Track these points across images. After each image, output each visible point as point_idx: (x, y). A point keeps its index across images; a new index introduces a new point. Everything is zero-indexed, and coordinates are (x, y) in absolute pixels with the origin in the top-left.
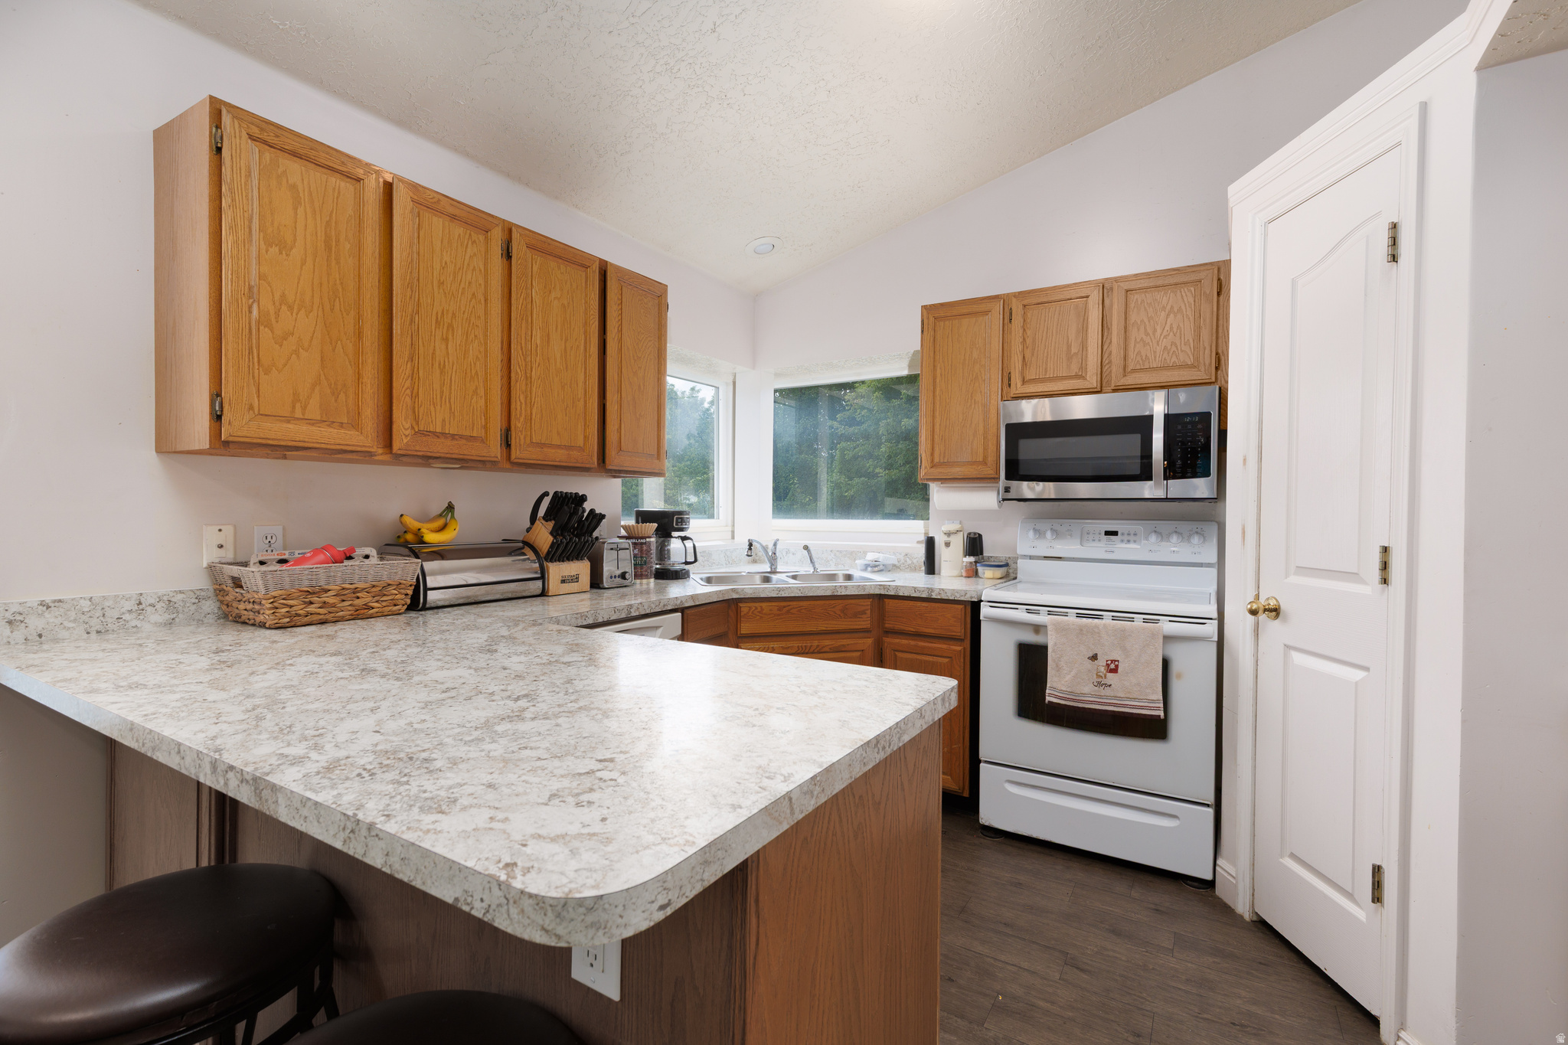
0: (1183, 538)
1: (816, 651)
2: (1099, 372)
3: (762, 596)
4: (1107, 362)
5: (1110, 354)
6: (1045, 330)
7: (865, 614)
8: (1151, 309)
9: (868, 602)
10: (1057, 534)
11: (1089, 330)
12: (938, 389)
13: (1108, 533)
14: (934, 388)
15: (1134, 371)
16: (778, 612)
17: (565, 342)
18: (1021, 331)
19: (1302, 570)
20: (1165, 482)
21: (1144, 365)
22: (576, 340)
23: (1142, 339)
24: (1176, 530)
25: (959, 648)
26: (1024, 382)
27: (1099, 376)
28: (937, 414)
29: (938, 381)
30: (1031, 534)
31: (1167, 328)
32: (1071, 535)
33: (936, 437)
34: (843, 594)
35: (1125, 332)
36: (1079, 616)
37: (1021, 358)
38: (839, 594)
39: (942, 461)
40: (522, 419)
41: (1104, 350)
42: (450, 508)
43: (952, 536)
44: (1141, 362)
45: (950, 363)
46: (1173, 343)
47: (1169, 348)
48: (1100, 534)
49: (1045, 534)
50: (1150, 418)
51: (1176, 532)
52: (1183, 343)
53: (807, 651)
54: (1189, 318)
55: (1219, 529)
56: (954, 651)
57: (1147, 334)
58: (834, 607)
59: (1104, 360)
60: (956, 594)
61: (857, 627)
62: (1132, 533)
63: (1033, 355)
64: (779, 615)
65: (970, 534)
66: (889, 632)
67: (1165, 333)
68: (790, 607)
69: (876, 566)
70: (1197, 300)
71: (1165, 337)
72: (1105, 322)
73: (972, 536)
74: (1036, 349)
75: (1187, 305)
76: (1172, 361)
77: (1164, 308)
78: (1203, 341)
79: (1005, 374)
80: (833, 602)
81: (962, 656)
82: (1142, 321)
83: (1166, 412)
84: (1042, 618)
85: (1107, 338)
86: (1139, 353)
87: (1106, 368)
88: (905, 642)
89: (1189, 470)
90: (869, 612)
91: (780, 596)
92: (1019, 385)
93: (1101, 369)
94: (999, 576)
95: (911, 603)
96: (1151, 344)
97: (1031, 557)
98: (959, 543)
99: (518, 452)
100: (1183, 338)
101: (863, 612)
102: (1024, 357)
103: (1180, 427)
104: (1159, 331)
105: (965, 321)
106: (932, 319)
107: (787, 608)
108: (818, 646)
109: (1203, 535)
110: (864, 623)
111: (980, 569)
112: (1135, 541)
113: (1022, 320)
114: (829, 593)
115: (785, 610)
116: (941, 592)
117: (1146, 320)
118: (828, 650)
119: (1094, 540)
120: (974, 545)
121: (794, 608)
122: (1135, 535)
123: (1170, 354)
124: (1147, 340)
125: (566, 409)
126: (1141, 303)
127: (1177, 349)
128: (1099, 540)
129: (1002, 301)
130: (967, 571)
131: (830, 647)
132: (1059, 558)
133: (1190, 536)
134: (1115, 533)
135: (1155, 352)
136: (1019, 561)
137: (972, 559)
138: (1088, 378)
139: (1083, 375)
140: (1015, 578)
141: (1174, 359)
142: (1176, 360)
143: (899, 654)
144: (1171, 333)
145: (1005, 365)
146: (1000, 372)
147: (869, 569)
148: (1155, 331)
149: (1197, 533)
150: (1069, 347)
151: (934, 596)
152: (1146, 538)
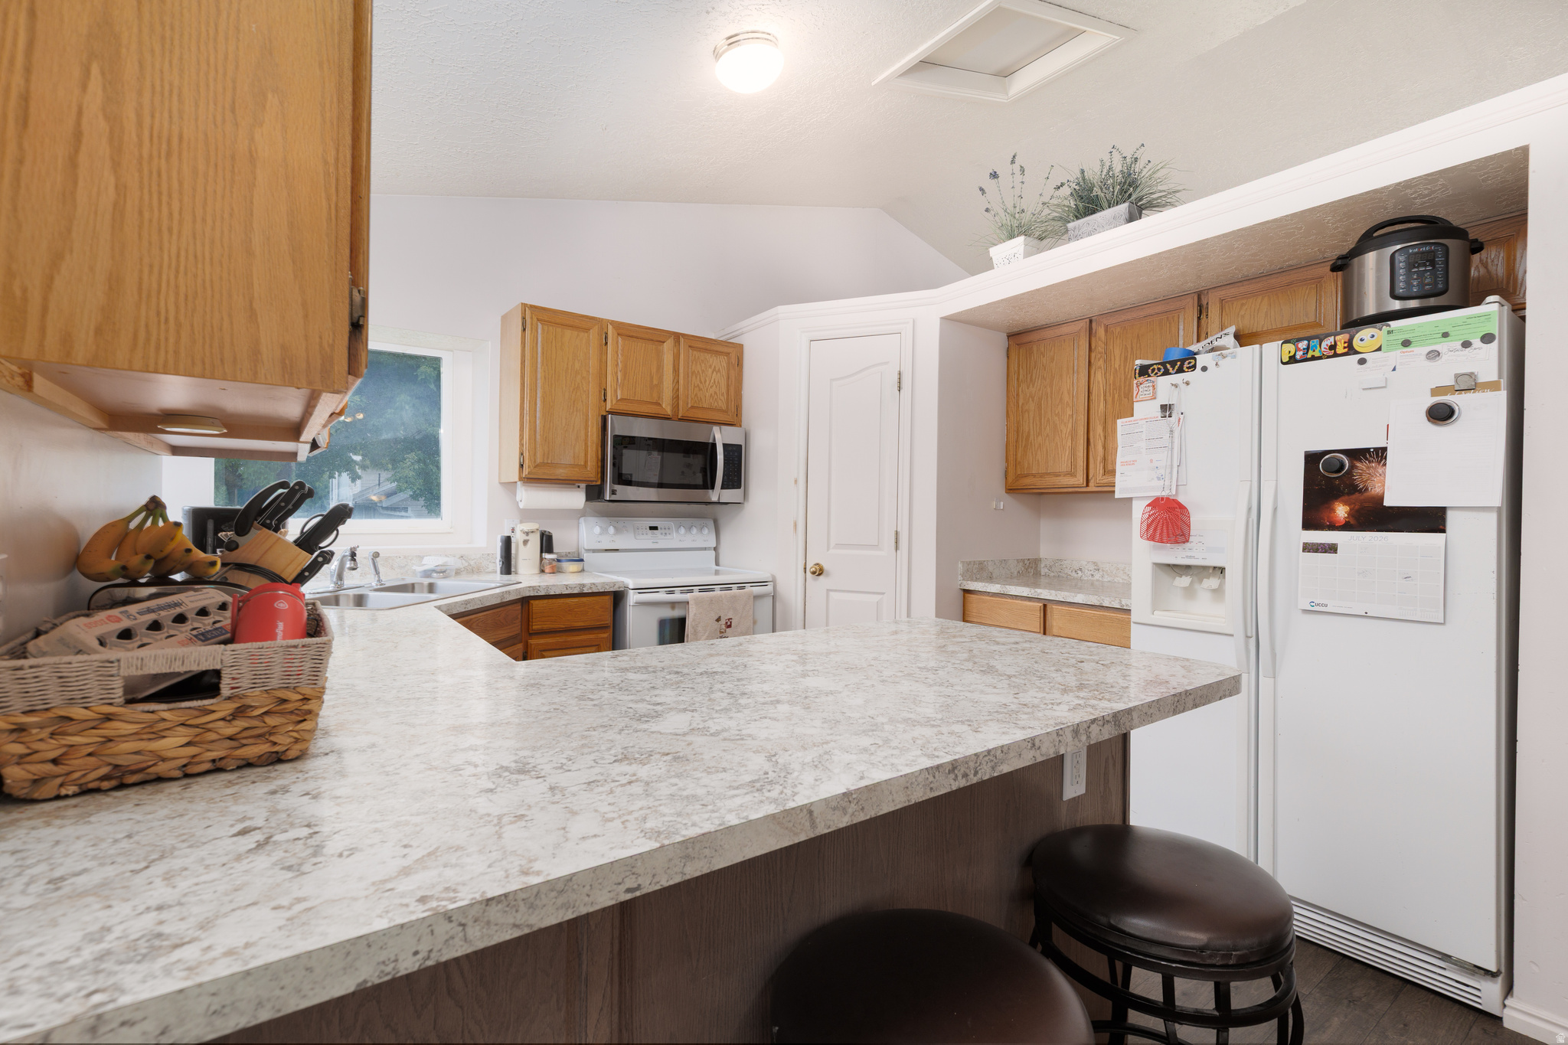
0: (698, 530)
2: (672, 405)
6: (634, 359)
7: (518, 618)
8: (704, 365)
10: (618, 531)
13: (652, 528)
15: (693, 407)
19: (839, 546)
20: (720, 491)
21: (699, 404)
23: (698, 385)
24: (693, 524)
25: (605, 635)
26: (617, 400)
30: (597, 530)
31: (712, 381)
32: (627, 531)
36: (701, 591)
37: (615, 379)
38: (505, 600)
39: (546, 461)
43: (531, 535)
44: (697, 401)
45: (554, 368)
46: (715, 393)
48: (647, 529)
50: (713, 445)
51: (694, 526)
52: (721, 394)
55: (714, 522)
57: (701, 383)
60: (606, 586)
62: (667, 527)
65: (542, 532)
66: (534, 634)
67: (711, 384)
73: (546, 534)
74: (628, 374)
77: (710, 367)
82: (698, 372)
83: (722, 442)
84: (677, 596)
86: (696, 395)
88: (551, 640)
89: (731, 483)
92: (614, 401)
95: (561, 601)
96: (703, 390)
97: (594, 551)
98: (535, 541)
100: (721, 391)
102: (617, 379)
103: (729, 453)
104: (708, 382)
105: (568, 333)
106: (535, 320)
109: (702, 528)
112: (669, 534)
113: (616, 347)
116: (592, 586)
117: (701, 372)
119: (643, 534)
120: (547, 543)
122: (669, 529)
123: (714, 400)
126: (697, 358)
127: (718, 397)
128: (647, 534)
129: (600, 324)
134: (655, 528)
135: (705, 396)
138: (665, 407)
139: (661, 403)
141: (716, 404)
144: (715, 385)
148: (705, 381)
149: (705, 526)
151: (586, 591)
152: (677, 531)
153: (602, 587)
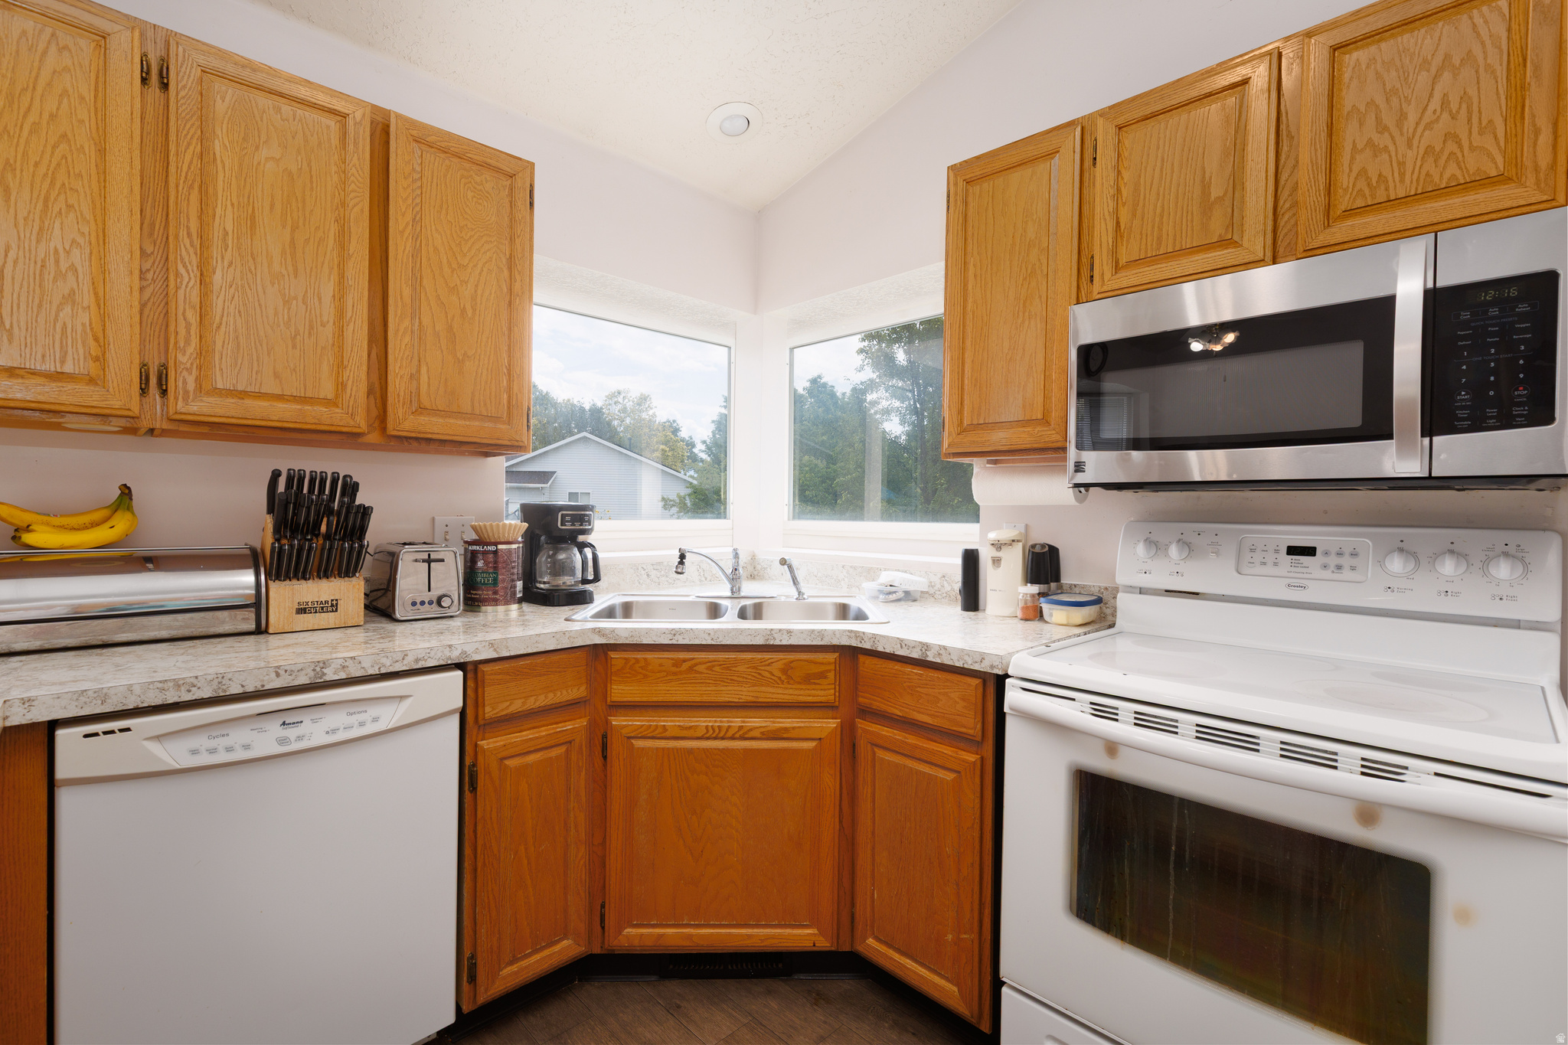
0: (1469, 565)
1: (737, 735)
2: (1270, 228)
3: (644, 642)
4: (1287, 205)
5: (1295, 188)
6: (1159, 164)
7: (826, 677)
8: (1394, 73)
9: (832, 657)
10: (1191, 550)
11: (1249, 148)
12: (970, 300)
13: (1293, 551)
14: (965, 301)
15: (1350, 212)
16: (674, 669)
17: (293, 231)
18: (1112, 175)
20: (1426, 440)
21: (1373, 196)
22: (317, 228)
23: (1370, 142)
24: (1452, 547)
25: (972, 758)
26: (1117, 268)
27: (1269, 236)
28: (968, 343)
29: (970, 287)
30: (1141, 549)
31: (1435, 104)
32: (1217, 553)
33: (966, 382)
34: (784, 643)
35: (1330, 135)
37: (1111, 225)
38: (777, 642)
39: (975, 422)
40: (191, 350)
41: (1282, 182)
42: (126, 492)
43: (1007, 549)
44: (1367, 192)
45: (989, 253)
46: (1449, 137)
47: (1437, 149)
48: (1277, 551)
49: (1166, 550)
50: (1386, 305)
51: (1452, 552)
52: (1475, 130)
53: (721, 735)
54: (1493, 72)
56: (964, 761)
57: (1382, 128)
58: (769, 665)
59: (1281, 203)
60: (966, 658)
61: (810, 699)
62: (1347, 551)
63: (1134, 215)
64: (675, 674)
65: (1034, 546)
66: (866, 713)
67: (1428, 117)
68: (693, 662)
69: (890, 593)
70: (1515, 26)
71: (1429, 126)
72: (1283, 127)
73: (1038, 550)
74: (1141, 204)
75: (1488, 43)
76: (1447, 175)
77: (1426, 64)
78: (1533, 116)
79: (1084, 260)
80: (767, 656)
81: (978, 773)
82: (1371, 103)
83: (1430, 285)
84: (1123, 728)
85: (1288, 157)
86: (1363, 172)
87: (1286, 217)
88: (886, 731)
89: (1492, 412)
90: (831, 675)
91: (674, 642)
92: (1108, 275)
93: (1275, 220)
94: (1080, 621)
95: (898, 666)
96: (1392, 148)
97: (1141, 591)
98: (1014, 562)
99: (180, 404)
100: (1475, 120)
101: (822, 675)
102: (1118, 223)
103: (1466, 315)
104: (1412, 117)
105: (1015, 177)
106: (961, 183)
107: (689, 664)
108: (741, 728)
109: (1522, 560)
110: (823, 693)
111: (1046, 608)
112: (1353, 568)
113: (1114, 156)
114: (759, 641)
115: (685, 666)
117: (1380, 100)
118: (759, 736)
119: (1264, 564)
120: (1043, 566)
121: (700, 663)
122: (1354, 555)
123: (1442, 162)
124: (1384, 140)
125: (294, 338)
126: (1368, 67)
127: (1460, 147)
128: (1276, 564)
129: (1079, 129)
130: (1025, 608)
131: (763, 730)
132: (1195, 594)
133: (1487, 561)
134: (1310, 551)
135: (1402, 164)
136: (1119, 595)
137: (1034, 589)
138: (1245, 244)
139: (1236, 238)
140: (1112, 626)
141: (1452, 169)
142: (1458, 173)
143: (881, 754)
144: (1445, 116)
145: (1084, 245)
146: (1075, 257)
147: (882, 597)
148: (1402, 116)
149: (1506, 554)
150: (1206, 187)
151: (931, 657)
152: (1381, 563)
153: (960, 658)
